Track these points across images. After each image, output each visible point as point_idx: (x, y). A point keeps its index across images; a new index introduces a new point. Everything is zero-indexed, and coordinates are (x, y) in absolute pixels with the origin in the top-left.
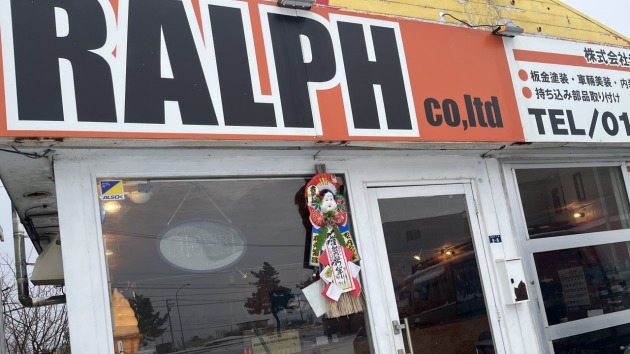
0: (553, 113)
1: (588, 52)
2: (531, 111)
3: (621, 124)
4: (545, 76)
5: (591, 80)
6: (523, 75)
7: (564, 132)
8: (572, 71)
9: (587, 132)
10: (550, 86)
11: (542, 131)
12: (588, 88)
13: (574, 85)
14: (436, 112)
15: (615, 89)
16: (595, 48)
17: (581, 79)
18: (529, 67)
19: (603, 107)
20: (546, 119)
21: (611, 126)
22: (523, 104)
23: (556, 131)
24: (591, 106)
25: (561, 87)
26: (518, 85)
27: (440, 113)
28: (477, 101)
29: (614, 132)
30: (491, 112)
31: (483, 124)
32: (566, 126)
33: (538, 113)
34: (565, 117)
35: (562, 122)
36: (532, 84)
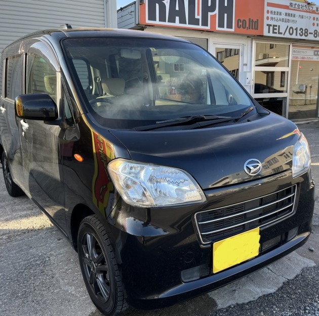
0: (274, 26)
1: (291, 4)
2: (267, 25)
3: (295, 31)
4: (275, 12)
5: (289, 15)
6: (268, 12)
7: (276, 33)
8: (284, 11)
9: (283, 33)
10: (275, 16)
11: (269, 32)
12: (287, 17)
13: (283, 16)
14: (240, 24)
15: (296, 18)
16: (294, 3)
17: (286, 14)
18: (270, 9)
19: (290, 25)
20: (271, 28)
21: (291, 32)
22: (266, 22)
23: (274, 32)
24: (287, 24)
25: (279, 17)
26: (266, 15)
27: (241, 24)
28: (252, 20)
29: (291, 34)
30: (256, 24)
31: (252, 29)
32: (277, 31)
33: (269, 26)
34: (277, 28)
35: (276, 29)
36: (270, 15)
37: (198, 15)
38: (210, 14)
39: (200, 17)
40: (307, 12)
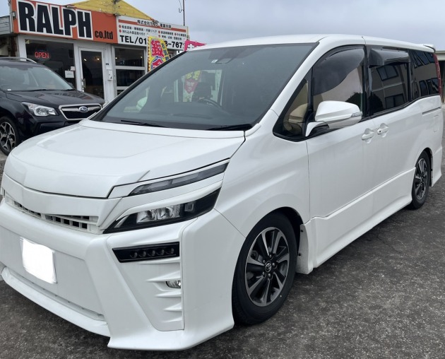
0: (126, 37)
1: (139, 21)
2: (120, 36)
3: (144, 41)
4: (126, 27)
6: (120, 26)
7: (128, 42)
8: (133, 26)
9: (134, 42)
10: (127, 30)
11: (122, 41)
12: (137, 31)
13: (133, 30)
15: (144, 32)
16: (141, 20)
17: (135, 28)
18: (122, 24)
19: (140, 36)
20: (124, 38)
21: (141, 42)
22: (119, 34)
23: (126, 42)
24: (137, 36)
25: (129, 30)
26: (118, 29)
27: (98, 34)
28: (108, 32)
30: (111, 35)
31: (108, 38)
32: (129, 40)
33: (122, 36)
36: (122, 29)
37: (62, 27)
38: (71, 26)
39: (63, 29)
40: (152, 27)
